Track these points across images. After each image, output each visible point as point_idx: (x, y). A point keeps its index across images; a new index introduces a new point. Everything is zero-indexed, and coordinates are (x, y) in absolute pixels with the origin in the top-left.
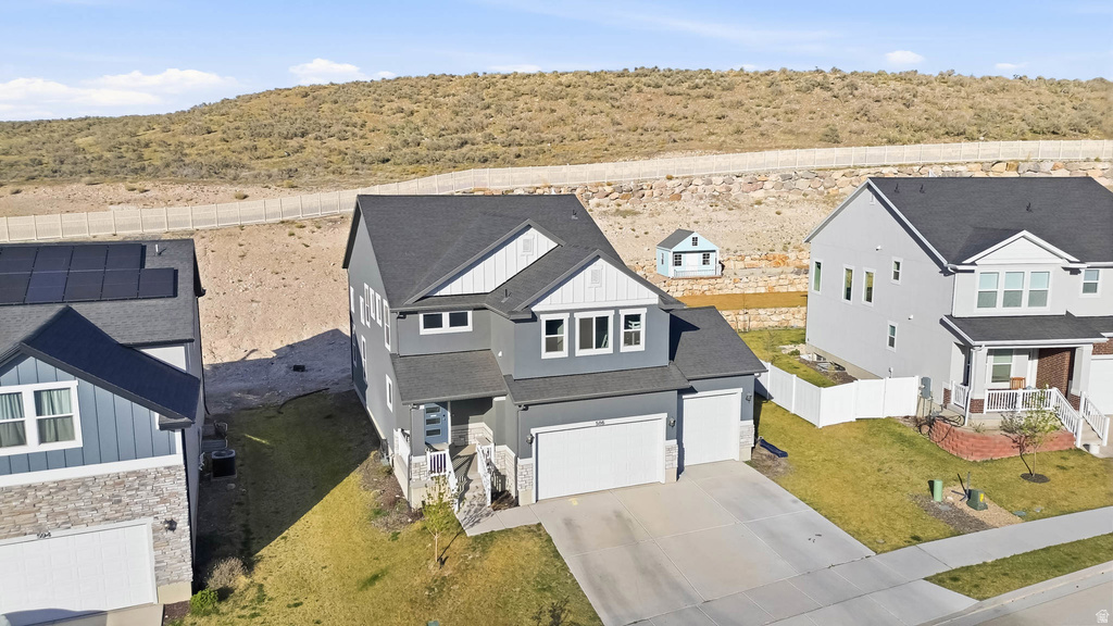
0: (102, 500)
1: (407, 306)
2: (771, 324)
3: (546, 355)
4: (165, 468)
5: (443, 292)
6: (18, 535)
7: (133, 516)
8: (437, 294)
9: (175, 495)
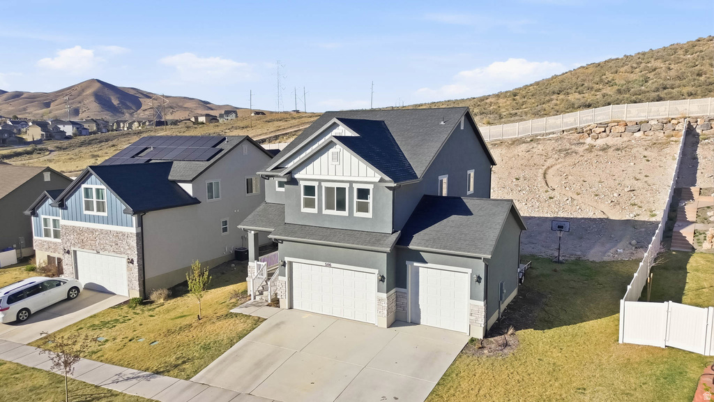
0: (113, 242)
3: (303, 210)
4: (129, 233)
6: (92, 249)
7: (121, 253)
8: (286, 167)
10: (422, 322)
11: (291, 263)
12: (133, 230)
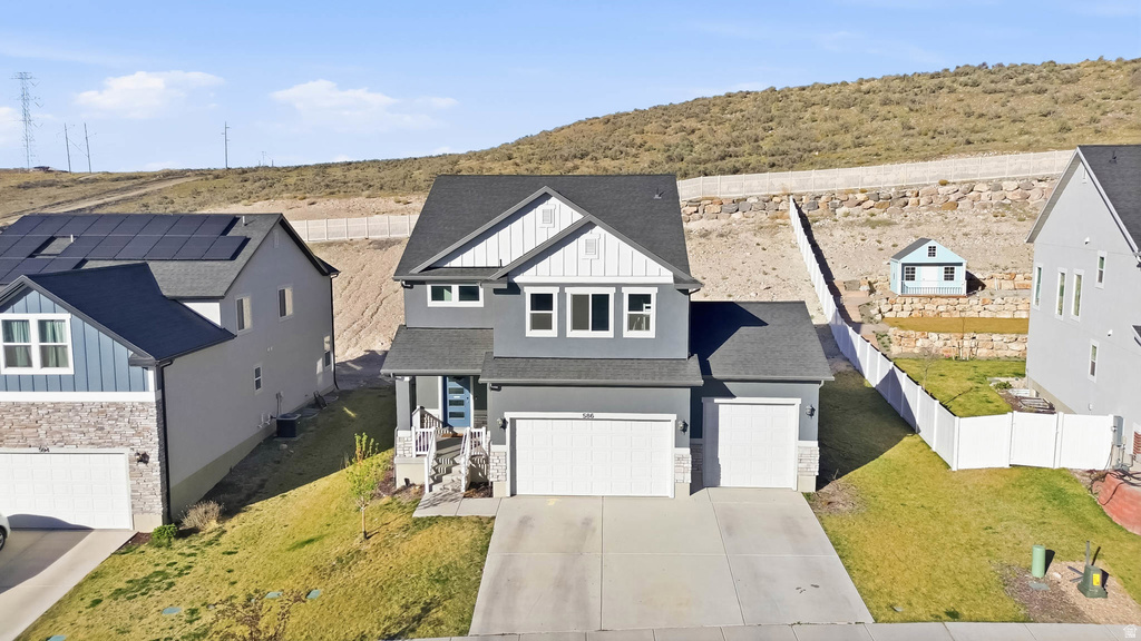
0: (88, 425)
1: (412, 274)
2: (1009, 353)
3: (530, 333)
4: (140, 403)
5: (456, 263)
6: (25, 446)
7: (113, 444)
8: (448, 265)
9: (148, 429)
10: (723, 482)
11: (513, 421)
12: (150, 396)
